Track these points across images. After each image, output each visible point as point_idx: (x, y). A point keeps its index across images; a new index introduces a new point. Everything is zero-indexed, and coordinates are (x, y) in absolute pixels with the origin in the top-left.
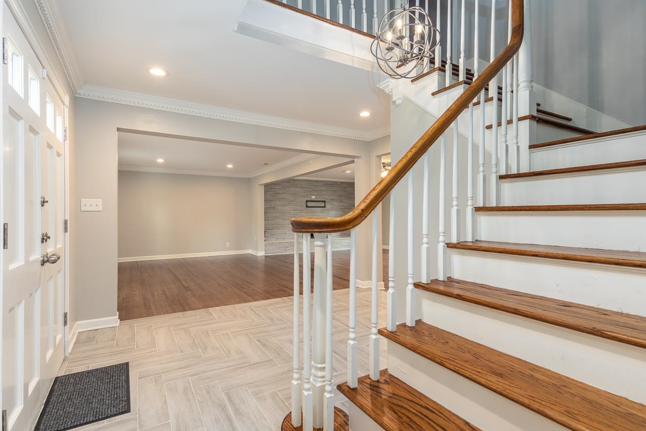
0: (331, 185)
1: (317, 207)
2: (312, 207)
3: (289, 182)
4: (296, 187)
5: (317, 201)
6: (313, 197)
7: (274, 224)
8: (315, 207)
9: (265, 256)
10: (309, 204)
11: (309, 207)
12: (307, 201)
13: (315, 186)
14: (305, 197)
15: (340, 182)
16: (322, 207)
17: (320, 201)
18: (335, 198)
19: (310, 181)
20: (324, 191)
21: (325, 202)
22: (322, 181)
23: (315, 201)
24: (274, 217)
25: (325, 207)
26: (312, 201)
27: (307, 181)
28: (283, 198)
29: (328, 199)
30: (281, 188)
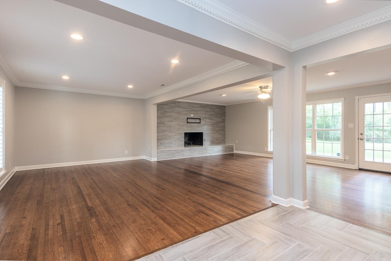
0: (205, 106)
1: (195, 123)
2: (191, 123)
3: (175, 104)
4: (180, 107)
5: (195, 119)
6: (192, 115)
7: (163, 136)
8: (193, 123)
9: (158, 162)
10: (189, 121)
11: (189, 123)
12: (187, 118)
13: (193, 107)
14: (186, 115)
15: (210, 105)
16: (198, 123)
17: (197, 119)
18: (207, 116)
19: (190, 103)
20: (200, 111)
21: (200, 119)
22: (199, 104)
23: (193, 118)
24: (163, 130)
25: (200, 123)
26: (191, 118)
27: (188, 103)
28: (170, 116)
29: (202, 117)
30: (168, 108)
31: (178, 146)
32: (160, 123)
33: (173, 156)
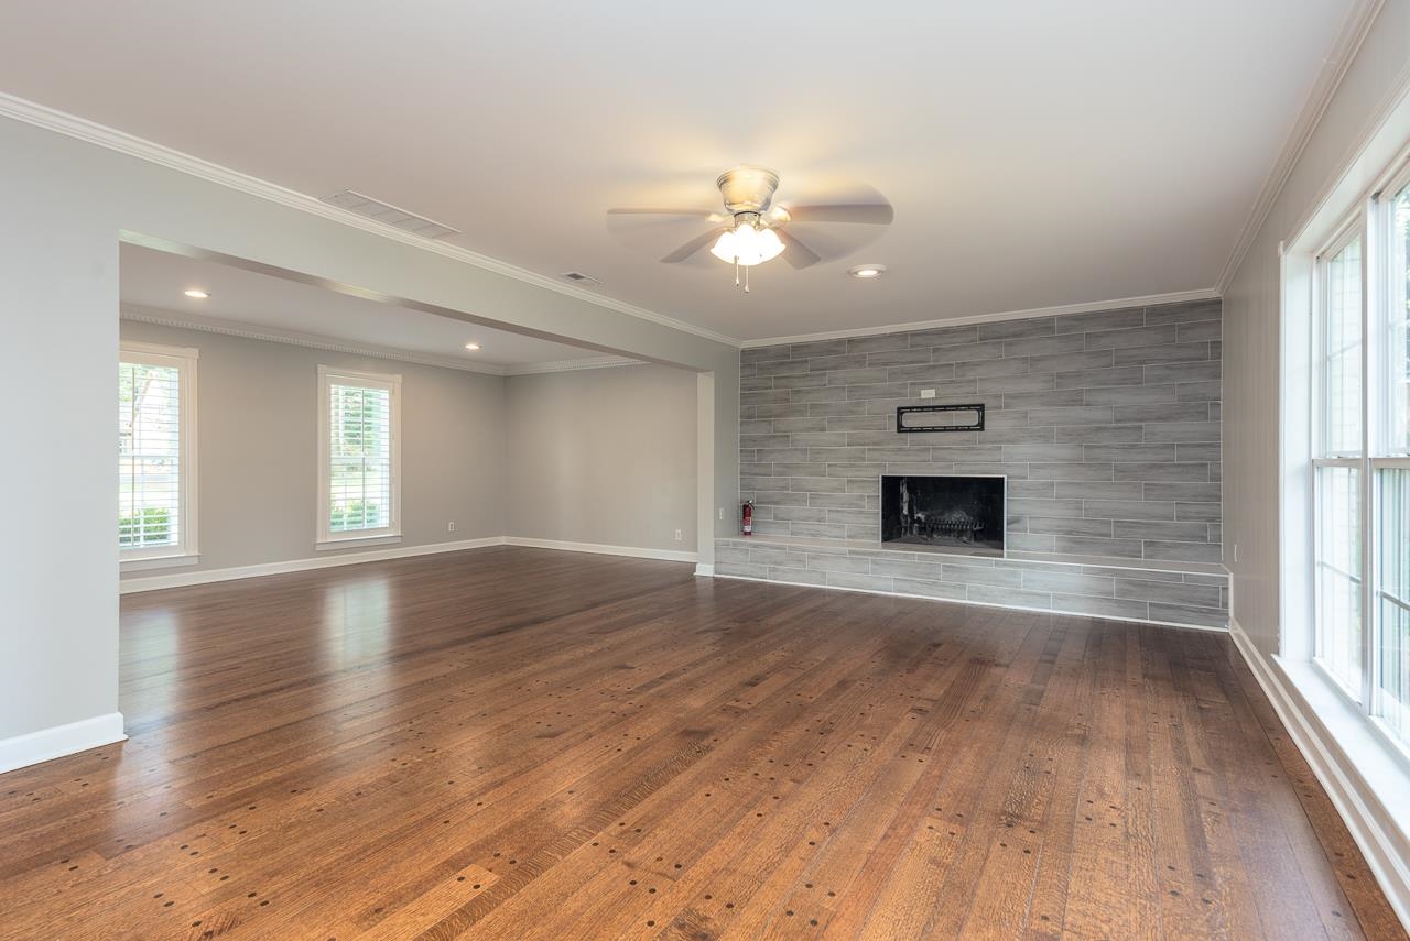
0: (1014, 335)
1: (945, 429)
2: (922, 430)
3: (837, 352)
4: (860, 362)
5: (945, 408)
6: (928, 394)
8: (933, 430)
9: (716, 579)
10: (910, 420)
11: (911, 430)
12: (901, 411)
13: (936, 350)
14: (891, 395)
15: (1062, 318)
16: (969, 429)
17: (957, 407)
18: (1036, 387)
19: (915, 334)
20: (978, 364)
21: (981, 408)
22: (972, 328)
23: (934, 408)
24: (786, 466)
25: (981, 426)
26: (922, 409)
27: (903, 336)
28: (813, 406)
29: (997, 397)
30: (807, 375)
31: (849, 537)
32: (775, 437)
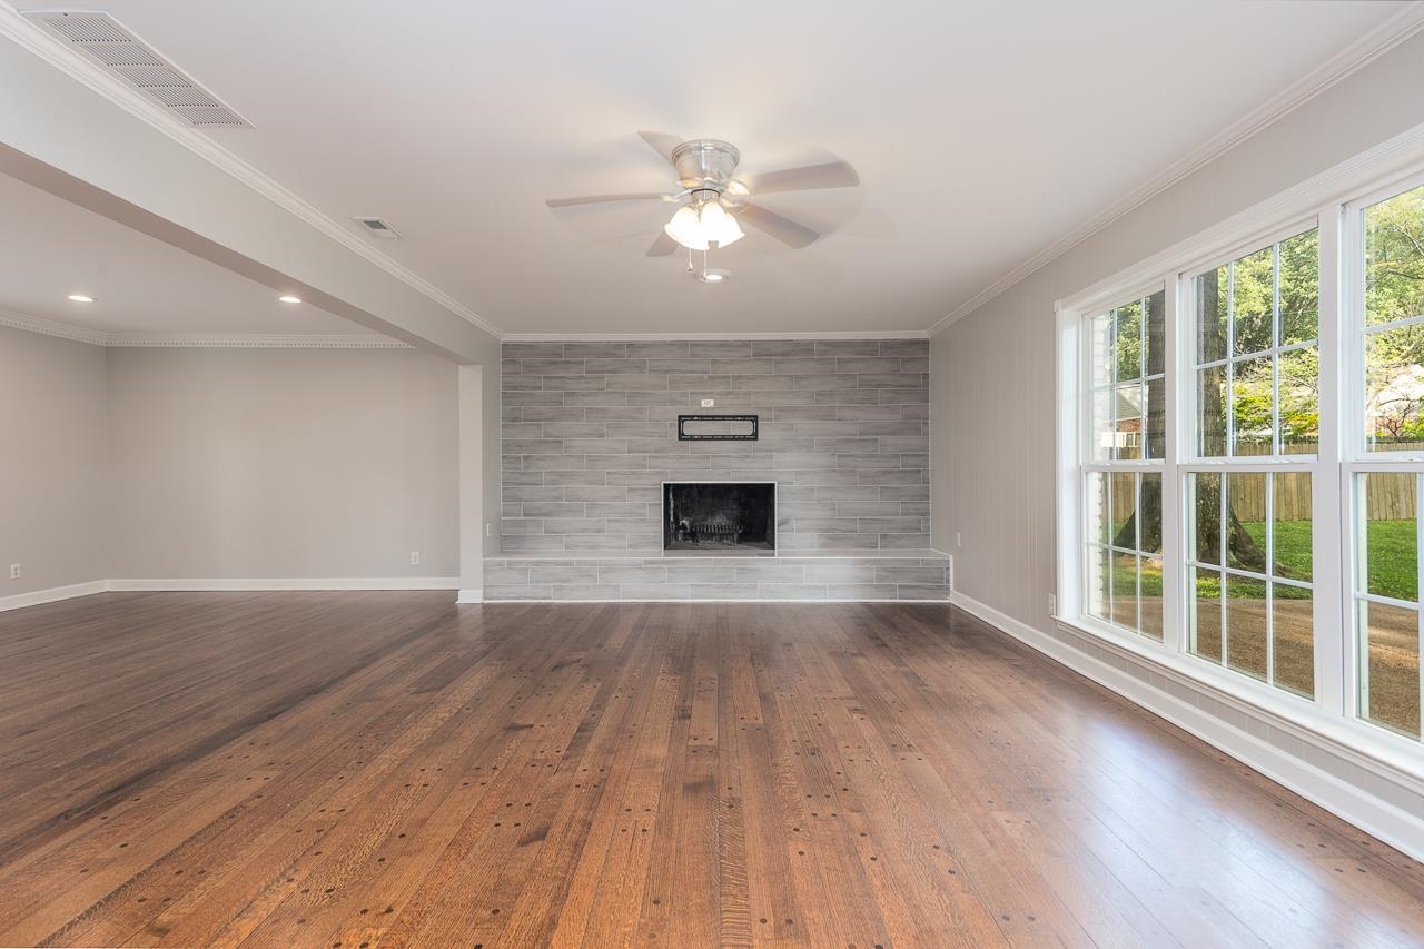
0: (782, 355)
1: (724, 438)
2: (702, 438)
3: (615, 355)
4: (640, 368)
5: (724, 418)
6: (708, 404)
7: (560, 498)
8: (713, 438)
9: (486, 607)
10: (691, 428)
11: (691, 438)
12: (681, 419)
13: (714, 362)
14: (673, 402)
15: (820, 343)
16: (744, 438)
17: (734, 418)
18: (800, 402)
19: (695, 345)
20: (754, 378)
21: (755, 419)
22: (746, 344)
23: (713, 418)
24: (559, 474)
25: (755, 436)
26: (702, 418)
27: (683, 345)
28: (590, 410)
29: (769, 409)
30: (582, 377)
31: (630, 547)
32: (546, 442)
33: (560, 588)
